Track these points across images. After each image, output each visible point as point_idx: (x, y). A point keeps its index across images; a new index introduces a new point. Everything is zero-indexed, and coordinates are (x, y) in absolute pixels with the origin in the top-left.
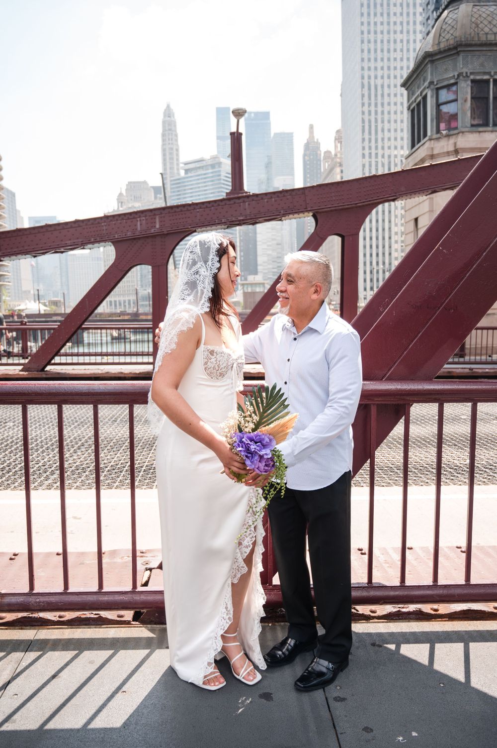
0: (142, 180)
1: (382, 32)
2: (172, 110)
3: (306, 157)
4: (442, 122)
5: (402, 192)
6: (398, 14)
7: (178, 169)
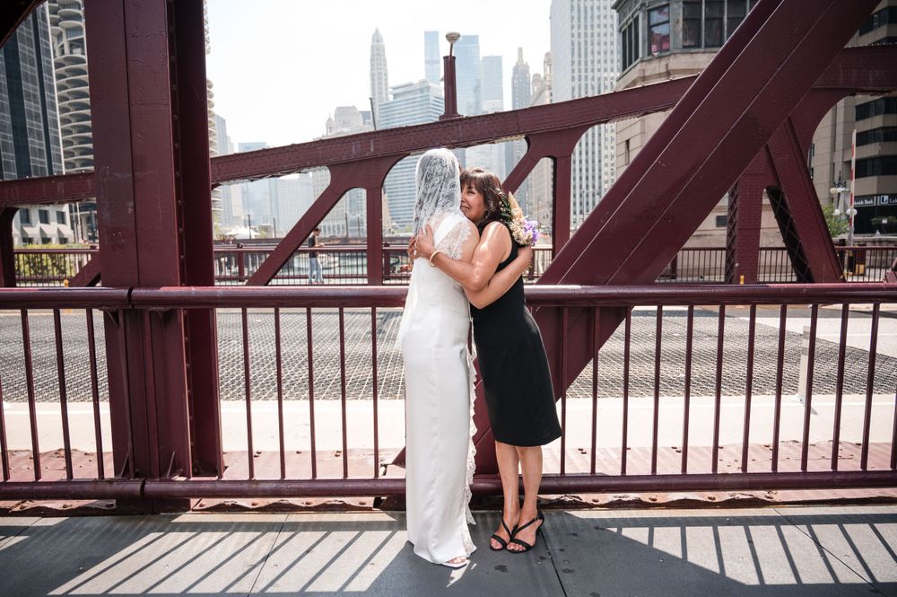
2: (381, 35)
3: (515, 81)
4: (653, 44)
5: (615, 113)
7: (386, 94)
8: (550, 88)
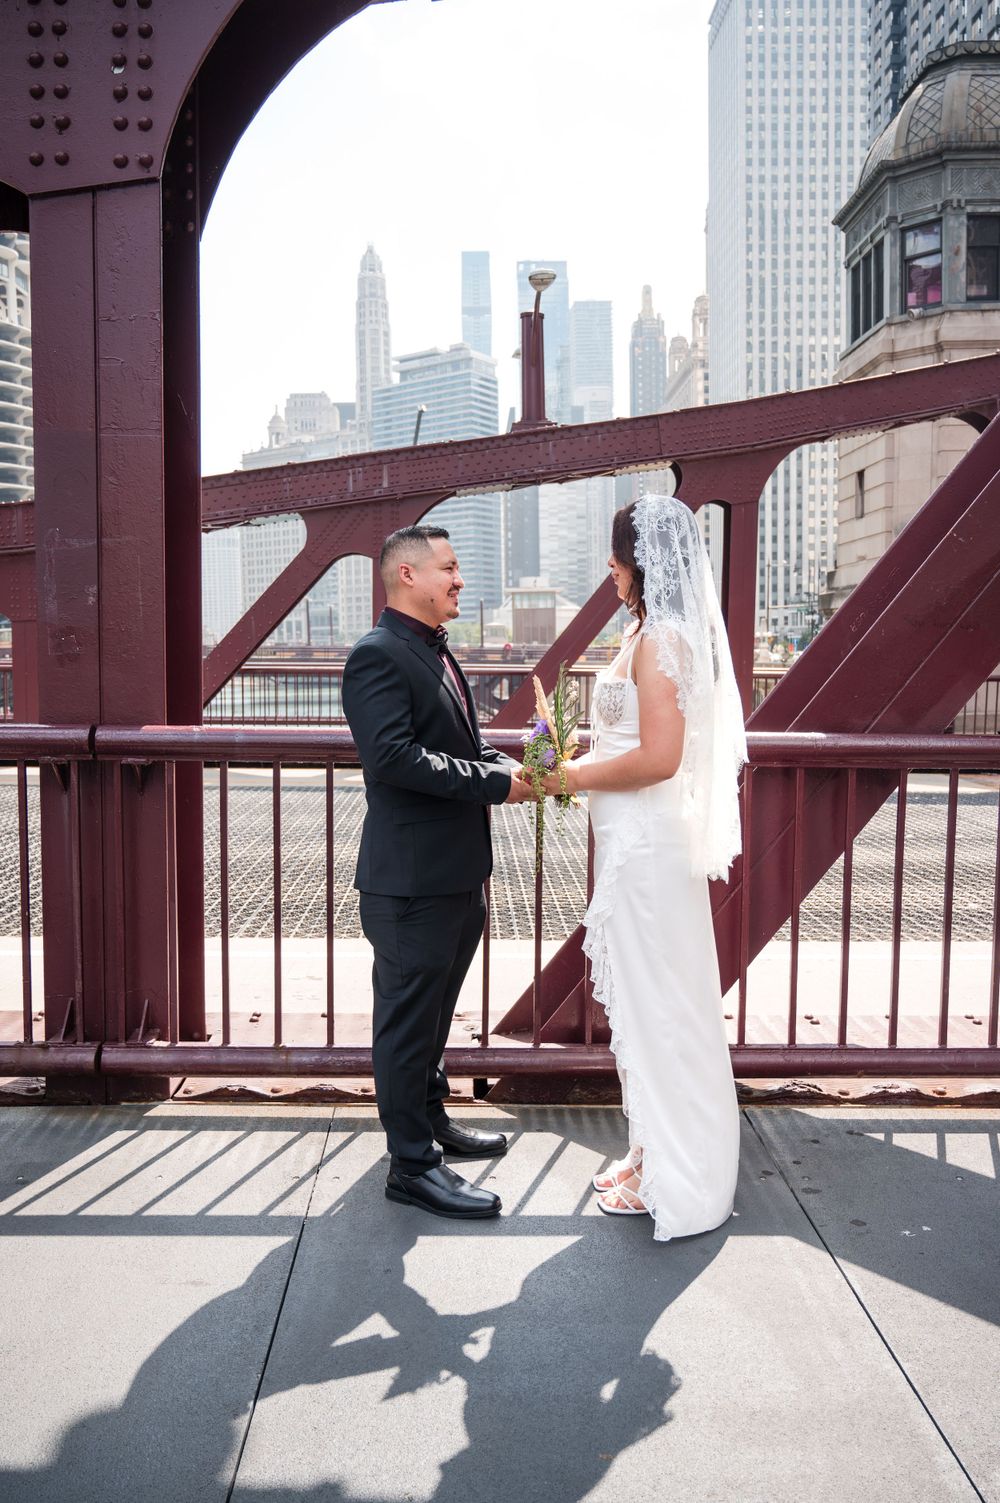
0: (317, 390)
1: (787, 110)
2: (378, 257)
3: (636, 349)
4: (910, 291)
5: (840, 424)
6: (819, 75)
7: (387, 371)
8: (704, 365)
